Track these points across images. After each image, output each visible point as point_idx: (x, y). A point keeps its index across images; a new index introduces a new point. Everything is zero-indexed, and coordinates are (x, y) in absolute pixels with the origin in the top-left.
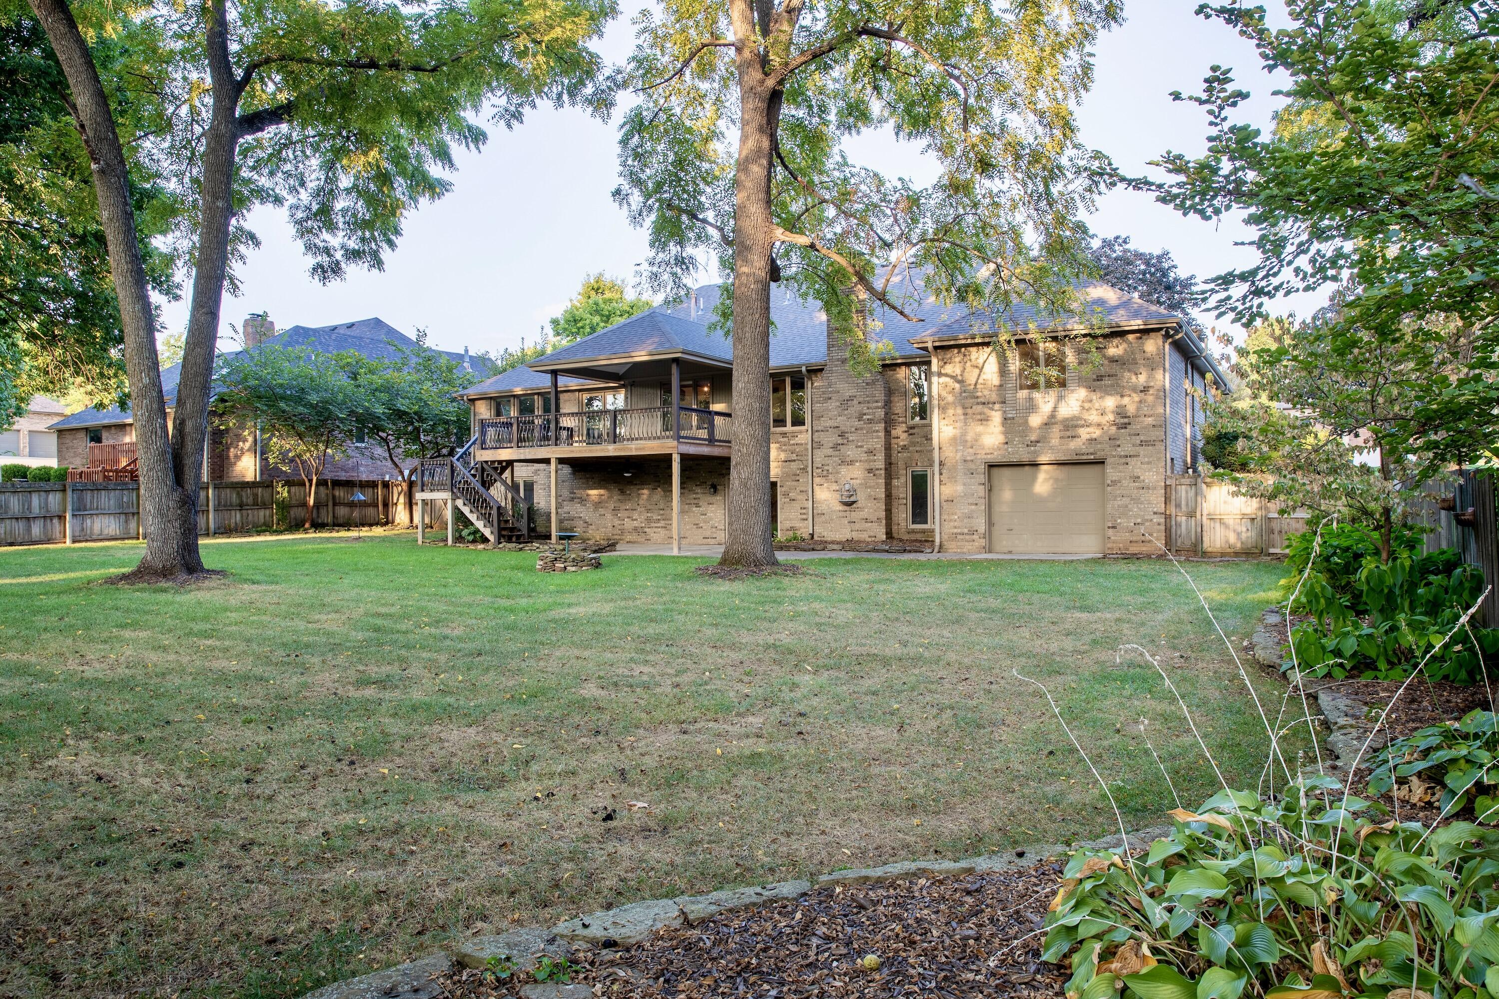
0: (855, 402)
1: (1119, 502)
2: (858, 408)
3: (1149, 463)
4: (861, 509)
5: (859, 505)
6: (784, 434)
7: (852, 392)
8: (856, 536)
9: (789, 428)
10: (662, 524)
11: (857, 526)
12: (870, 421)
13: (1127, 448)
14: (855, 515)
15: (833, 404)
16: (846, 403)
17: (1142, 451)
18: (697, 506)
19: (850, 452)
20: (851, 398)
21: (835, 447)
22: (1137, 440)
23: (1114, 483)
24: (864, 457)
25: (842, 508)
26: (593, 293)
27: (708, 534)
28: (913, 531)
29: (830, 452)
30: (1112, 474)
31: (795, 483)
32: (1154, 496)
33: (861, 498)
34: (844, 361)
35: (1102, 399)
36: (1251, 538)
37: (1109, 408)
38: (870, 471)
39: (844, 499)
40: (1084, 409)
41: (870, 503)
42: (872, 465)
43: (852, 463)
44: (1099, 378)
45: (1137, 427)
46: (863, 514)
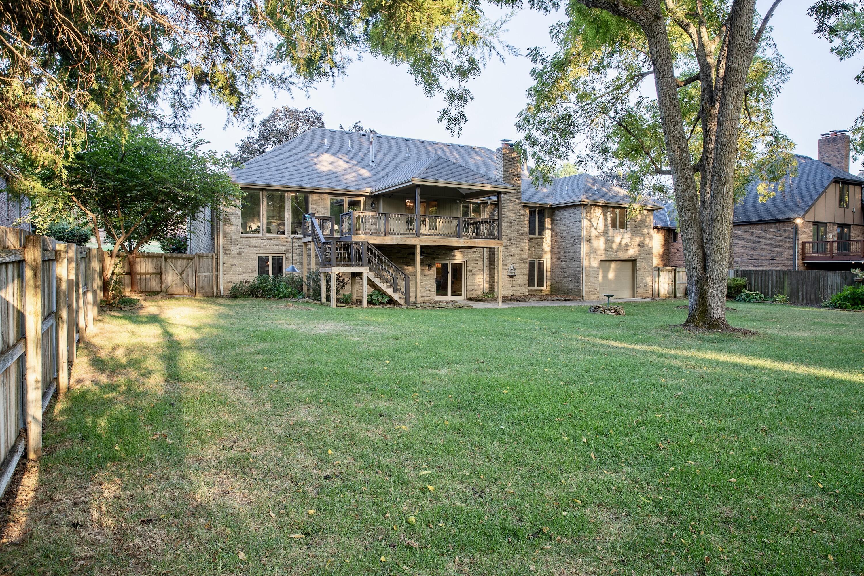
0: (516, 224)
1: (639, 277)
2: (517, 227)
3: (649, 262)
4: (517, 279)
5: (516, 277)
7: (515, 218)
8: (514, 293)
11: (515, 288)
12: (522, 234)
13: (642, 256)
14: (515, 283)
15: (505, 224)
16: (511, 224)
17: (647, 257)
19: (513, 250)
20: (514, 221)
21: (506, 246)
23: (638, 269)
24: (519, 252)
25: (509, 279)
27: (425, 294)
28: (530, 291)
30: (639, 266)
31: (475, 265)
32: (650, 275)
33: (518, 273)
34: (511, 201)
35: (636, 236)
36: (671, 291)
37: (638, 240)
38: (522, 260)
39: (509, 274)
40: (631, 239)
41: (522, 277)
42: (523, 257)
43: (513, 255)
44: (636, 227)
45: (645, 247)
46: (518, 282)
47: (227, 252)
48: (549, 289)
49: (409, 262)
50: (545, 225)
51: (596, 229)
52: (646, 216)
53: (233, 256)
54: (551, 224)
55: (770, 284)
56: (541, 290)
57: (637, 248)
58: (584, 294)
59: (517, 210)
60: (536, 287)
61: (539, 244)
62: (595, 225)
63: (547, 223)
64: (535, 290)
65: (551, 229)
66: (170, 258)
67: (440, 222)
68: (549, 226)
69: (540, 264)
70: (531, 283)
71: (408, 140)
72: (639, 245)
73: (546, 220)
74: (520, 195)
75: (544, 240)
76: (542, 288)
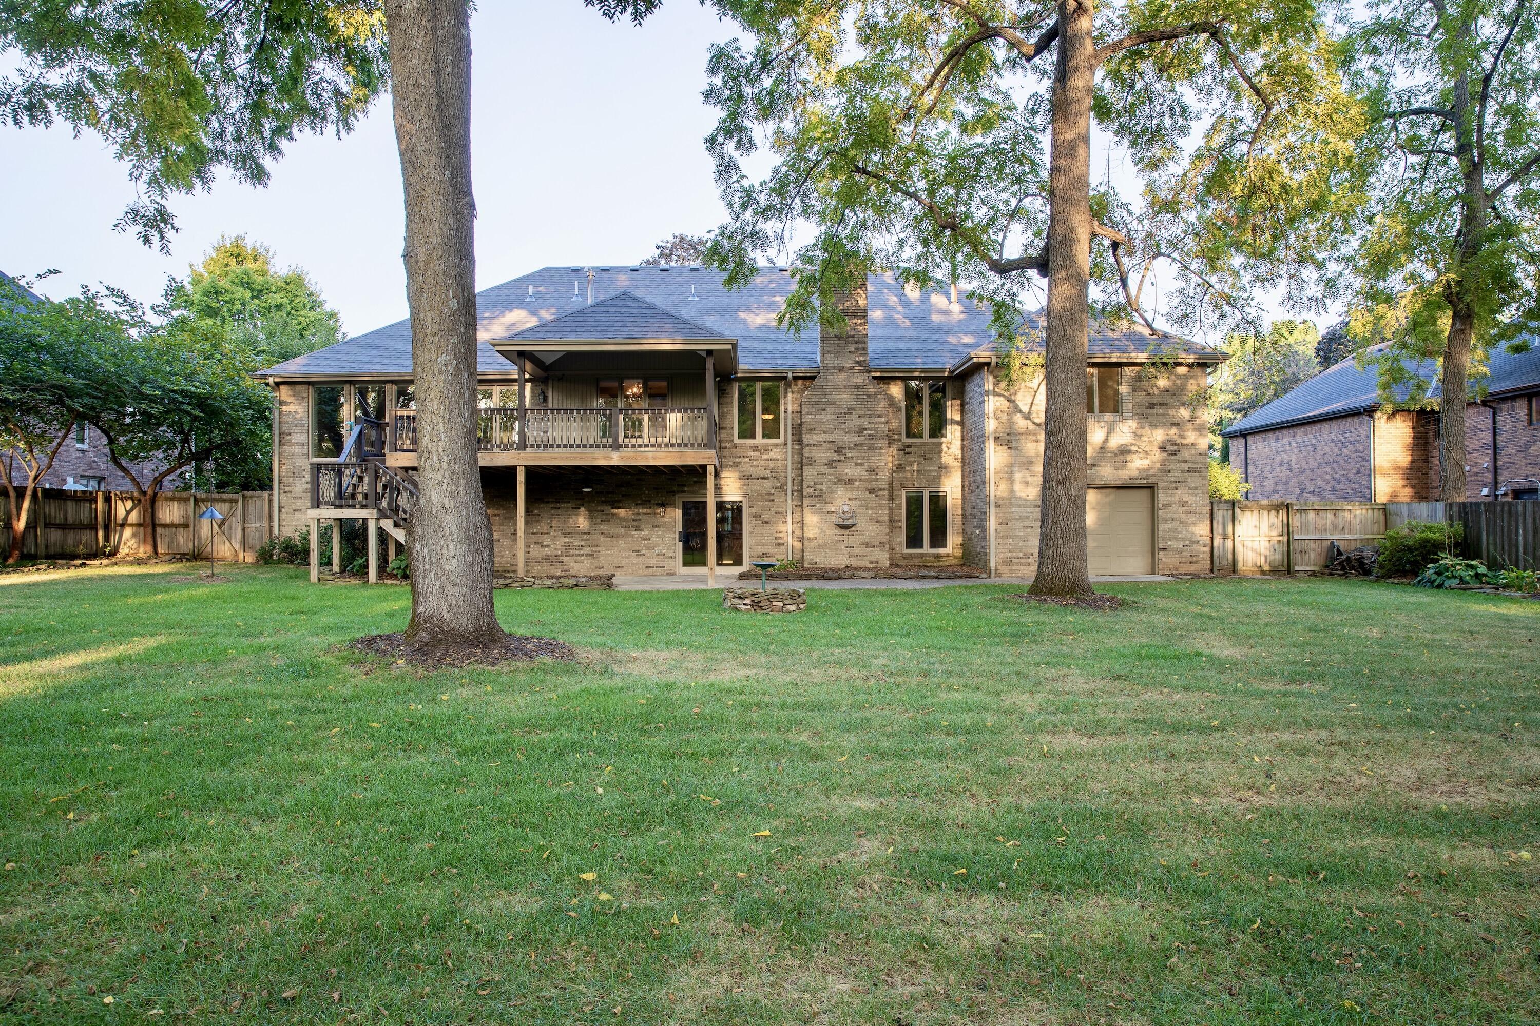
0: (855, 415)
1: (1169, 525)
2: (859, 422)
3: (1196, 488)
4: (861, 532)
5: (859, 528)
6: (755, 448)
7: (852, 404)
8: (854, 562)
9: (759, 440)
10: (587, 550)
11: (856, 551)
12: (872, 437)
13: (1176, 475)
14: (854, 540)
15: (827, 417)
16: (843, 416)
17: (1190, 477)
18: (637, 529)
19: (849, 470)
20: (850, 411)
21: (830, 464)
22: (1185, 466)
23: (1165, 506)
24: (865, 475)
25: (838, 531)
26: (233, 261)
27: (653, 561)
28: (911, 556)
29: (824, 469)
30: (1162, 498)
31: (770, 504)
32: (1201, 519)
33: (861, 520)
34: (841, 369)
35: (1153, 427)
36: (1278, 557)
37: (1159, 435)
38: (871, 491)
39: (840, 521)
40: (1137, 435)
41: (873, 527)
42: (874, 485)
43: (850, 482)
44: (1152, 406)
45: (1186, 454)
46: (864, 538)
47: (287, 489)
48: (959, 553)
49: (619, 501)
50: (949, 415)
51: (1027, 417)
52: (1186, 378)
53: (297, 495)
54: (962, 412)
55: (1521, 538)
56: (938, 557)
57: (1157, 457)
58: (993, 565)
59: (857, 387)
60: (927, 549)
61: (932, 456)
62: (1025, 409)
63: (952, 412)
64: (921, 556)
65: (962, 423)
66: (203, 500)
67: (674, 420)
68: (958, 417)
69: (938, 502)
70: (914, 540)
71: (607, 271)
72: (1163, 449)
73: (949, 403)
74: (866, 355)
75: (944, 448)
76: (941, 551)
